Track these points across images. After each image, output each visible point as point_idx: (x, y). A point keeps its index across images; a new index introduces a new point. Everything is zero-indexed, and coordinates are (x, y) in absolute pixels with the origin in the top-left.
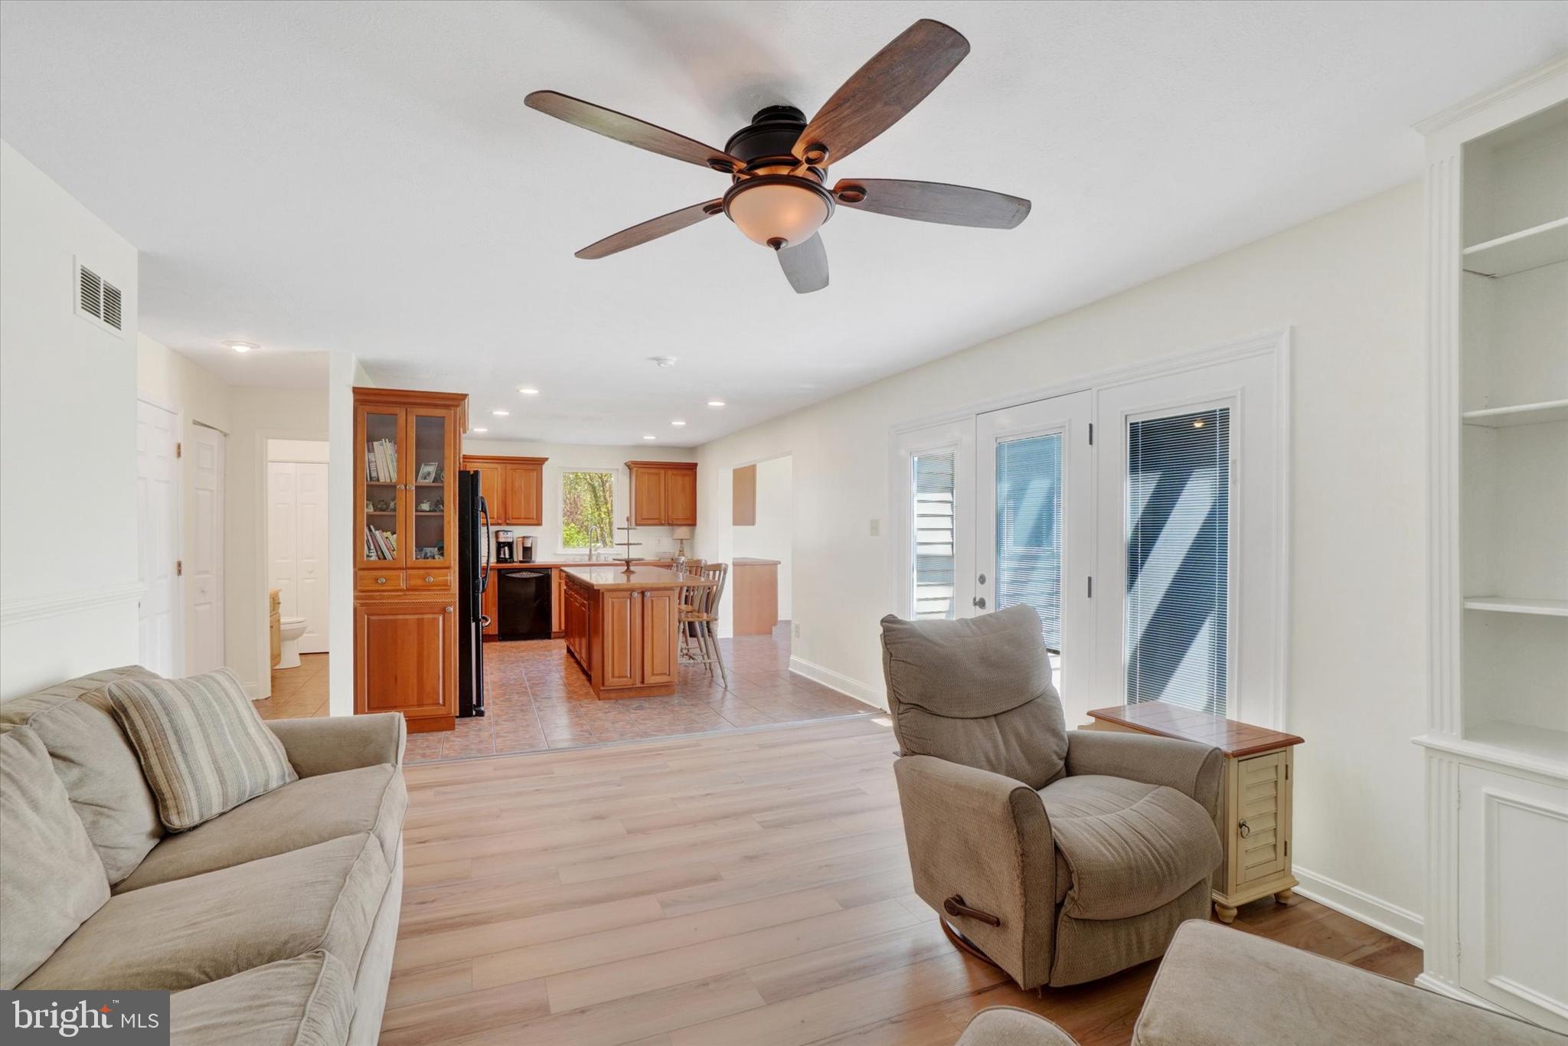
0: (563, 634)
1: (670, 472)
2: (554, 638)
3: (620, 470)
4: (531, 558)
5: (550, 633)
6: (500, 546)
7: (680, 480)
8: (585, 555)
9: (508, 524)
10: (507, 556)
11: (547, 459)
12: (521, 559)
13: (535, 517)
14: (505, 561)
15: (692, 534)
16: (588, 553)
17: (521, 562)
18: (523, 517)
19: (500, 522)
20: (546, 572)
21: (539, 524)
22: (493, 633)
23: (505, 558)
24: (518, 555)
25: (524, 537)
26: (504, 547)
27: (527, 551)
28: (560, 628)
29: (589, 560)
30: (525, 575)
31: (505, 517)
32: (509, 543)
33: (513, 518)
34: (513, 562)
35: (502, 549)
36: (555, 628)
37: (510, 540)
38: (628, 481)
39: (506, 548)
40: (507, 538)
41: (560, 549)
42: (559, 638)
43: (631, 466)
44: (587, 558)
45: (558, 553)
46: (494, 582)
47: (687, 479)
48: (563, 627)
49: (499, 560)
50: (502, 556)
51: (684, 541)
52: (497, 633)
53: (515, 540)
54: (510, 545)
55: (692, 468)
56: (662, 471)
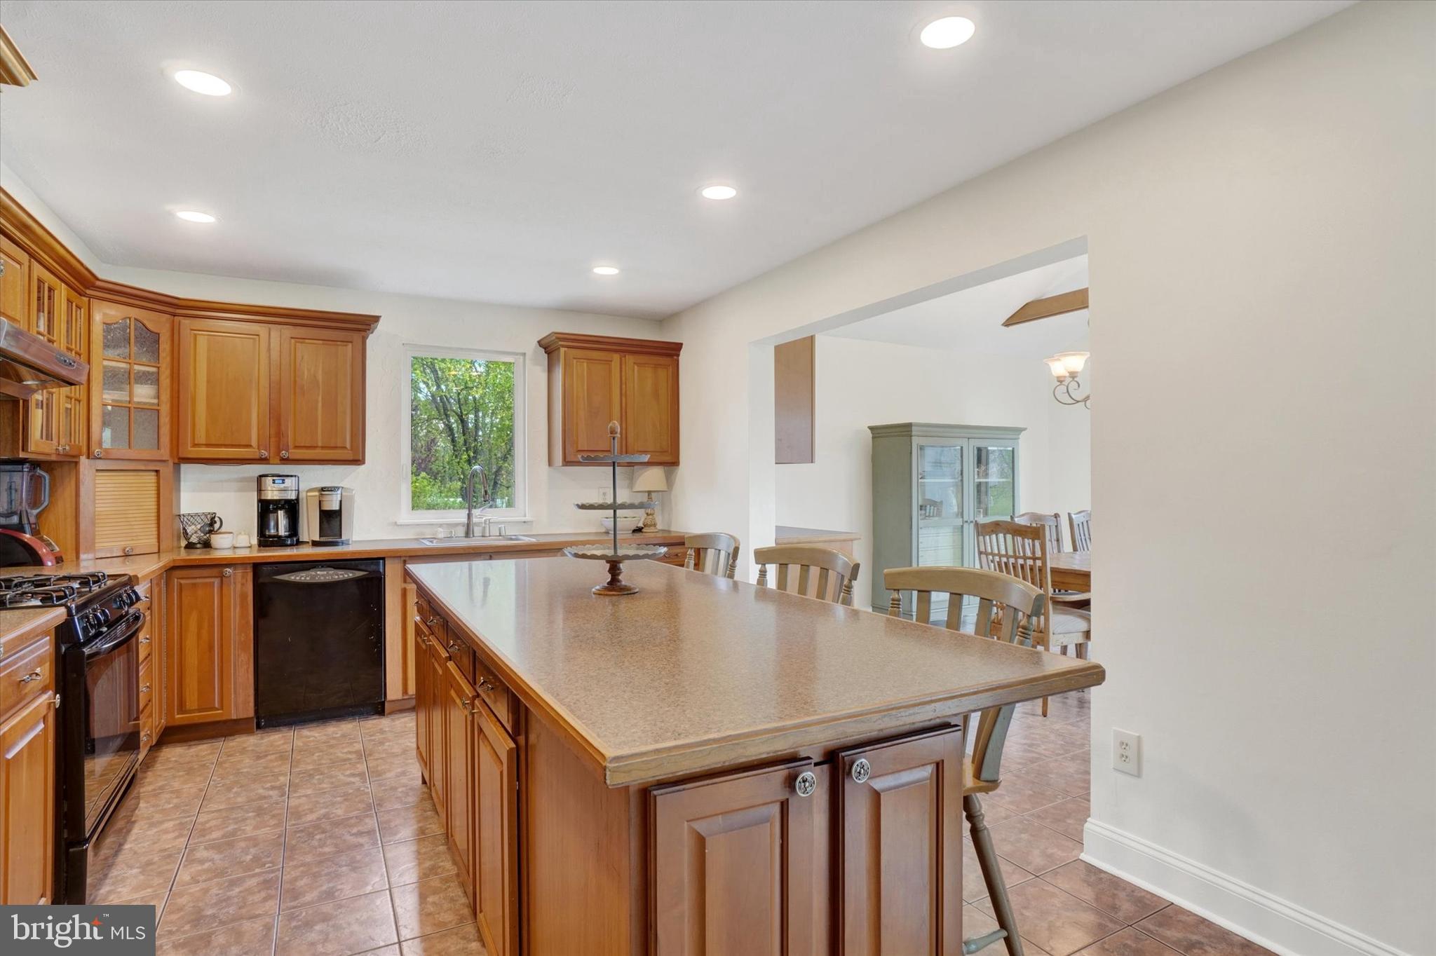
0: (413, 703)
1: (630, 359)
2: (391, 713)
3: (529, 353)
4: (340, 536)
5: (383, 704)
6: (266, 509)
7: (649, 373)
8: (457, 525)
9: (285, 461)
10: (282, 532)
11: (376, 319)
12: (317, 538)
13: (348, 446)
14: (279, 542)
15: (669, 480)
16: (465, 520)
17: (315, 544)
18: (320, 444)
19: (265, 453)
20: (373, 567)
21: (358, 461)
22: (242, 716)
23: (279, 537)
24: (310, 528)
25: (323, 489)
26: (275, 511)
27: (331, 520)
28: (405, 691)
29: (467, 535)
30: (322, 575)
31: (278, 442)
32: (288, 502)
33: (296, 447)
34: (299, 543)
35: (272, 516)
36: (394, 690)
37: (292, 496)
38: (544, 376)
39: (281, 514)
40: (285, 490)
41: (407, 516)
42: (402, 711)
43: (550, 347)
44: (461, 531)
45: (400, 521)
46: (243, 597)
47: (662, 374)
48: (412, 689)
49: (265, 540)
50: (273, 532)
51: (653, 495)
52: (251, 713)
53: (302, 495)
54: (292, 508)
55: (671, 351)
56: (616, 357)
